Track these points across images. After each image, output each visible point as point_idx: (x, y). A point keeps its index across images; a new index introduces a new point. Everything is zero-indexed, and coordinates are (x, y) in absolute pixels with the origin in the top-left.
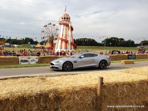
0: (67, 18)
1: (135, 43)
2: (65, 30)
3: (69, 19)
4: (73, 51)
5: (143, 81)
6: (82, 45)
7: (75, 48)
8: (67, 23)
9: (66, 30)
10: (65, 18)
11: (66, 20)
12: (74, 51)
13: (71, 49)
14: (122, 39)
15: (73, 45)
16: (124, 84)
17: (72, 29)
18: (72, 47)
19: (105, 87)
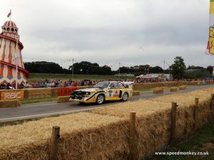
0: (12, 30)
1: (112, 70)
3: (16, 30)
4: (23, 82)
5: (114, 124)
6: (39, 72)
7: (27, 76)
8: (12, 36)
9: (10, 47)
11: (10, 31)
12: (25, 81)
13: (19, 78)
14: (96, 64)
15: (24, 72)
16: (90, 132)
17: (21, 47)
18: (22, 75)
19: (62, 140)
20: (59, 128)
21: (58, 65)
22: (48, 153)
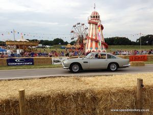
0: (97, 17)
2: (94, 29)
3: (99, 17)
6: (114, 45)
8: (96, 21)
9: (96, 29)
10: (94, 17)
11: (95, 18)
12: (105, 51)
13: (102, 49)
17: (102, 28)
19: (145, 89)
20: (142, 80)
21: (127, 39)
22: (135, 97)
